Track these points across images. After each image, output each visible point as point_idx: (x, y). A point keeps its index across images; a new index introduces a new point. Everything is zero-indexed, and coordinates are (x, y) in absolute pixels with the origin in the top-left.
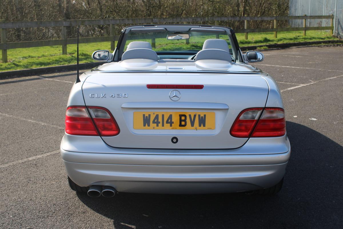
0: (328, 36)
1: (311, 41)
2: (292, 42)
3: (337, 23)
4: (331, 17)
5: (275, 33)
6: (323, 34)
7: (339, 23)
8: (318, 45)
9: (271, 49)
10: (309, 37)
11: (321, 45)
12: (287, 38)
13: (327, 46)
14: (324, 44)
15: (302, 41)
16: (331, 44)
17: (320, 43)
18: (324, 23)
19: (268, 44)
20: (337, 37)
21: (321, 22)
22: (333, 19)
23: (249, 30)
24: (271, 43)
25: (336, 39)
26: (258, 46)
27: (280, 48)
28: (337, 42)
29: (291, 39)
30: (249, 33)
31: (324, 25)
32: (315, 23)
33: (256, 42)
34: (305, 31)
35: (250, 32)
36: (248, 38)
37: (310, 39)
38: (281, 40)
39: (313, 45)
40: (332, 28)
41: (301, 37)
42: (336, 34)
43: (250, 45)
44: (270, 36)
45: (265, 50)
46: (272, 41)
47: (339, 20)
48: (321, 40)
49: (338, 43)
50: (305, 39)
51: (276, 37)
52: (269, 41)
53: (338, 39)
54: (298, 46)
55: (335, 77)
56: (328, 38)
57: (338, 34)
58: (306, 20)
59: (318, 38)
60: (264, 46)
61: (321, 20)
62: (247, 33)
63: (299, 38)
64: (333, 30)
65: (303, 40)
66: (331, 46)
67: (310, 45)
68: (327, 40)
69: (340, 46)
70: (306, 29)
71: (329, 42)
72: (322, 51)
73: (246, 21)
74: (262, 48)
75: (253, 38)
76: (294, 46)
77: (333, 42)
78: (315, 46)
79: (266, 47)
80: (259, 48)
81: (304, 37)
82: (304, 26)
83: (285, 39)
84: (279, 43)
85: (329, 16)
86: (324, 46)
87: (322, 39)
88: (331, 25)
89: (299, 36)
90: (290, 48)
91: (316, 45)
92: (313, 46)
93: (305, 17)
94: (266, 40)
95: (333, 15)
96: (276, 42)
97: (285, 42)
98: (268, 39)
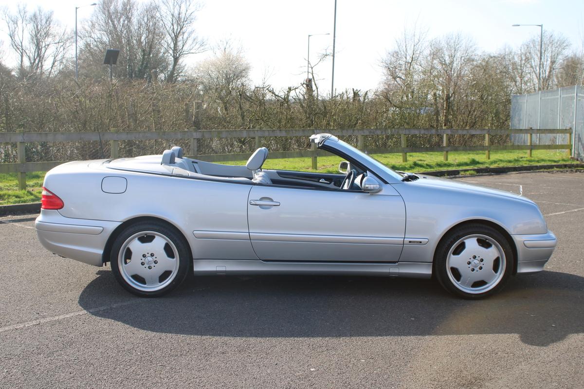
0: (564, 158)
1: (538, 164)
2: (510, 165)
3: (577, 139)
4: (569, 131)
5: (487, 152)
6: (558, 156)
7: (580, 140)
8: (549, 170)
9: (481, 174)
10: (536, 159)
11: (553, 170)
12: (504, 160)
13: (562, 172)
14: (558, 169)
15: (526, 164)
16: (567, 169)
17: (551, 167)
18: (560, 139)
19: (476, 168)
20: (578, 160)
21: (555, 138)
22: (571, 134)
23: (449, 148)
24: (481, 166)
25: (575, 163)
26: (462, 170)
27: (493, 174)
28: (577, 166)
29: (510, 162)
30: (449, 152)
31: (559, 142)
32: (546, 139)
33: (459, 165)
34: (531, 151)
35: (451, 151)
36: (449, 159)
37: (538, 161)
38: (495, 162)
39: (541, 170)
40: (569, 147)
41: (525, 159)
42: (576, 156)
43: (450, 169)
44: (481, 157)
45: (472, 176)
46: (482, 163)
47: (579, 135)
48: (553, 164)
49: (578, 168)
50: (530, 161)
51: (489, 158)
52: (478, 163)
53: (578, 162)
54: (520, 171)
55: (563, 212)
56: (564, 160)
57: (579, 154)
58: (531, 134)
59: (549, 161)
60: (471, 170)
61: (554, 135)
62: (447, 152)
63: (521, 160)
64: (571, 150)
65: (528, 162)
66: (567, 171)
67: (538, 171)
68: (561, 163)
69: (580, 172)
70: (532, 147)
71: (565, 166)
72: (553, 178)
73: (445, 136)
74: (468, 173)
75: (456, 159)
76: (514, 171)
77: (571, 166)
78: (543, 172)
79: (472, 172)
80: (462, 173)
81: (529, 158)
82: (529, 144)
83: (501, 161)
84: (492, 166)
85: (566, 130)
86: (558, 171)
87: (555, 161)
88: (567, 142)
89: (522, 158)
90: (509, 173)
91: (546, 170)
92: (541, 172)
93: (530, 131)
94: (474, 162)
95: (571, 128)
96: (488, 166)
97: (502, 165)
98: (477, 160)
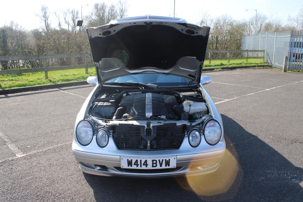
0: (261, 62)
1: (250, 65)
2: (238, 66)
4: (263, 51)
5: (228, 60)
6: (259, 61)
7: (268, 55)
8: (254, 68)
9: (224, 70)
10: (249, 63)
11: (256, 68)
12: (235, 63)
13: (259, 69)
14: (258, 67)
15: (244, 65)
16: (262, 67)
17: (255, 66)
18: (260, 54)
19: (222, 67)
20: (267, 63)
21: (258, 54)
22: (264, 52)
23: (211, 58)
24: (225, 66)
25: (266, 64)
26: (216, 68)
27: (229, 70)
28: (266, 66)
29: (238, 64)
31: (259, 56)
32: (255, 54)
33: (215, 66)
34: (247, 59)
35: (212, 59)
36: (211, 63)
37: (250, 64)
38: (231, 64)
39: (251, 68)
40: (263, 58)
41: (244, 63)
42: (266, 62)
43: (210, 68)
44: (225, 62)
45: (220, 71)
46: (225, 65)
47: (268, 53)
48: (256, 65)
49: (267, 67)
50: (246, 64)
51: (229, 63)
52: (224, 65)
53: (267, 64)
54: (241, 68)
56: (261, 63)
57: (267, 61)
58: (247, 52)
59: (255, 64)
60: (220, 68)
61: (258, 52)
62: (210, 60)
63: (242, 63)
64: (264, 59)
65: (245, 64)
66: (262, 68)
67: (249, 68)
68: (260, 64)
69: (267, 69)
70: (248, 58)
71: (261, 66)
72: (254, 72)
73: (209, 53)
74: (218, 70)
75: (215, 63)
76: (239, 68)
77: (263, 66)
78: (252, 69)
79: (220, 69)
80: (216, 69)
81: (246, 63)
82: (246, 56)
83: (234, 64)
84: (229, 66)
86: (258, 68)
87: (257, 64)
88: (263, 56)
90: (236, 69)
91: (253, 68)
92: (250, 69)
93: (247, 51)
94: (222, 64)
95: (264, 50)
96: (228, 66)
97: (234, 66)
98: (223, 63)
